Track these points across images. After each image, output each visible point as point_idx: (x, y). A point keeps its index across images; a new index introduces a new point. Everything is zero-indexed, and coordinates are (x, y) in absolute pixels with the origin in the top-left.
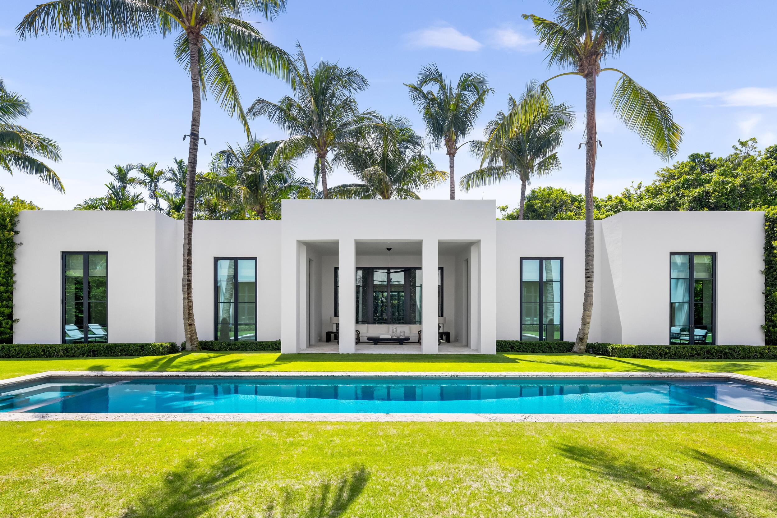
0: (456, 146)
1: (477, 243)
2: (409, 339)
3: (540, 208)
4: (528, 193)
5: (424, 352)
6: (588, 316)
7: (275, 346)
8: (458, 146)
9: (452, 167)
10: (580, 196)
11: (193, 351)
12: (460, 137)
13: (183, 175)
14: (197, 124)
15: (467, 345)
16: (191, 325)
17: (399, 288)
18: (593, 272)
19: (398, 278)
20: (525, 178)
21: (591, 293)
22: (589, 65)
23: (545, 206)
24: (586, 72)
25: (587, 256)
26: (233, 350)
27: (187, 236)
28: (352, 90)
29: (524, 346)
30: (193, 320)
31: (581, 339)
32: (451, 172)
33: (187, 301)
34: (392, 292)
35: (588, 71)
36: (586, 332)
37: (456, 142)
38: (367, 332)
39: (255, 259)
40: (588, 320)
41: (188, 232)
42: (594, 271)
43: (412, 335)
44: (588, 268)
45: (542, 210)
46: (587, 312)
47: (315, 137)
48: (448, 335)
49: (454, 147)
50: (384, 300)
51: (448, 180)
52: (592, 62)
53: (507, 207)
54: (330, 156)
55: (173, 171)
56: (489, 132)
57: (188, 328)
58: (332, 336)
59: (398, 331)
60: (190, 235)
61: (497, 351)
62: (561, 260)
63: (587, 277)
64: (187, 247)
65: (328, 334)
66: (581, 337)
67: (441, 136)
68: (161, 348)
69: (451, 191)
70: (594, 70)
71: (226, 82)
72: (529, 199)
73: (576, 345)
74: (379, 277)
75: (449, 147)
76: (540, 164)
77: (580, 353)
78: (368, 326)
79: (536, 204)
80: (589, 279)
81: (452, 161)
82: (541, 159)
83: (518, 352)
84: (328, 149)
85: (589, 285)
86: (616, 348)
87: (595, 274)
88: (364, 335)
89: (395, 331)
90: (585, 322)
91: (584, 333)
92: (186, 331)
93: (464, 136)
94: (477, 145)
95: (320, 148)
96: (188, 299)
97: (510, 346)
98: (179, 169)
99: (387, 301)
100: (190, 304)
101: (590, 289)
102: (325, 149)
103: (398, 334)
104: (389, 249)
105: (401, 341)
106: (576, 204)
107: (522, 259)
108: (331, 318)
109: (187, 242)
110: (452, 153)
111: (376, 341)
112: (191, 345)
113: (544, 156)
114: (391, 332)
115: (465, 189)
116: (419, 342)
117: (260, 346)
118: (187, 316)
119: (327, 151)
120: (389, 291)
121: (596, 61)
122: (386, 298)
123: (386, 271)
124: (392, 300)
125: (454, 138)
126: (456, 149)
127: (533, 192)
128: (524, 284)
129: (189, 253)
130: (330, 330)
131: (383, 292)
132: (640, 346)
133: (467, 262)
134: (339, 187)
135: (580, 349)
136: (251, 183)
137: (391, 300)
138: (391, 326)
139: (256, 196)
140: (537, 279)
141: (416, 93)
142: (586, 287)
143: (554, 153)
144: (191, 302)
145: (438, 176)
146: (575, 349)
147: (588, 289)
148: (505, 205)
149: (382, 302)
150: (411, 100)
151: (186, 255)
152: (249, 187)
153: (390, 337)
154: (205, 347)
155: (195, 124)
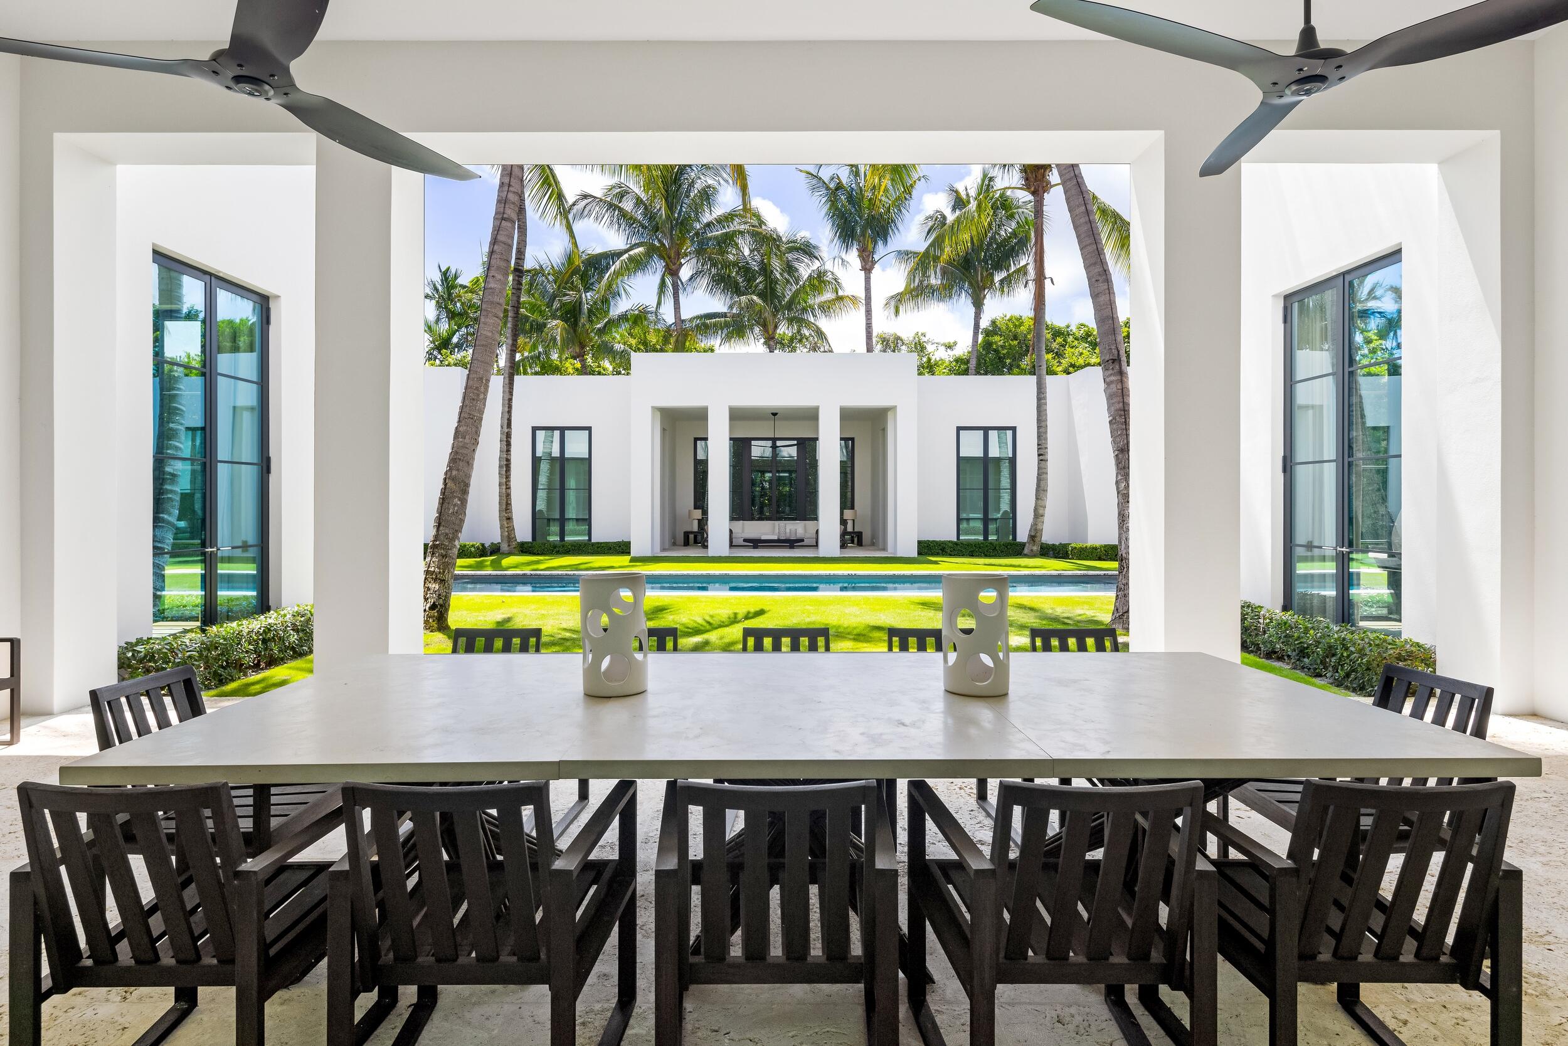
0: (873, 257)
1: (894, 408)
2: (802, 540)
3: (1003, 347)
4: (984, 323)
5: (821, 555)
6: (1041, 507)
7: (622, 548)
8: (876, 257)
9: (868, 289)
10: (1068, 327)
11: (510, 554)
12: (880, 243)
13: (448, 290)
14: (523, 257)
15: (884, 549)
16: (509, 519)
17: (789, 466)
18: (1046, 448)
19: (789, 452)
20: (978, 304)
21: (1044, 476)
22: (1036, 180)
23: (1010, 344)
24: (1032, 189)
25: (1039, 427)
26: (560, 554)
27: (507, 402)
28: (722, 182)
29: (959, 548)
30: (511, 512)
31: (1032, 538)
32: (866, 296)
33: (504, 487)
34: (778, 472)
35: (1035, 188)
36: (1039, 527)
37: (873, 253)
38: (743, 532)
39: (589, 429)
40: (1041, 512)
41: (507, 396)
42: (1049, 446)
43: (808, 535)
44: (1040, 443)
45: (1005, 351)
46: (1040, 502)
47: (664, 245)
48: (859, 535)
49: (870, 259)
50: (767, 485)
51: (863, 309)
52: (1040, 177)
53: (955, 343)
54: (685, 273)
55: (434, 285)
56: (927, 230)
57: (505, 523)
58: (691, 537)
59: (788, 531)
60: (510, 400)
61: (919, 553)
62: (1014, 429)
63: (1039, 455)
64: (506, 416)
65: (687, 535)
66: (1033, 534)
67: (852, 242)
68: (473, 549)
69: (867, 324)
70: (1040, 189)
71: (550, 185)
72: (988, 333)
73: (1027, 545)
74: (759, 450)
75: (864, 259)
76: (1002, 281)
77: (1032, 555)
78: (743, 524)
79: (996, 343)
80: (1041, 457)
81: (868, 280)
82: (1003, 274)
83: (951, 555)
84: (683, 261)
85: (1041, 465)
86: (1075, 548)
87: (1049, 450)
88: (739, 535)
89: (782, 530)
90: (1038, 515)
91: (1036, 530)
92: (502, 527)
93: (885, 242)
94: (904, 255)
95: (671, 261)
96: (507, 485)
97: (940, 548)
98: (442, 280)
99: (770, 488)
100: (508, 491)
101: (1044, 470)
102: (678, 263)
103: (788, 535)
104: (775, 414)
105: (792, 543)
106: (1059, 340)
107: (959, 429)
108: (689, 511)
109: (507, 409)
110: (868, 267)
111: (756, 543)
112: (509, 546)
113: (1008, 271)
114: (777, 531)
115: (893, 316)
116: (816, 545)
117: (598, 548)
118: (504, 507)
119: (681, 265)
120: (774, 471)
121: (1044, 176)
122: (770, 482)
123: (769, 443)
124: (779, 485)
125: (870, 246)
126: (874, 263)
127: (993, 322)
128: (962, 462)
129: (509, 425)
130: (689, 530)
131: (763, 472)
132: (1106, 546)
133: (884, 430)
134: (698, 317)
135: (1032, 550)
136: (567, 313)
137: (777, 486)
138: (777, 523)
139: (575, 331)
140: (980, 453)
141: (814, 181)
142: (1039, 468)
143: (1021, 265)
144: (509, 488)
145: (847, 302)
146: (1026, 551)
147: (1041, 471)
148: (952, 341)
149: (763, 488)
150: (807, 190)
151: (505, 427)
152: (564, 319)
153: (775, 538)
154: (524, 549)
155: (519, 257)
